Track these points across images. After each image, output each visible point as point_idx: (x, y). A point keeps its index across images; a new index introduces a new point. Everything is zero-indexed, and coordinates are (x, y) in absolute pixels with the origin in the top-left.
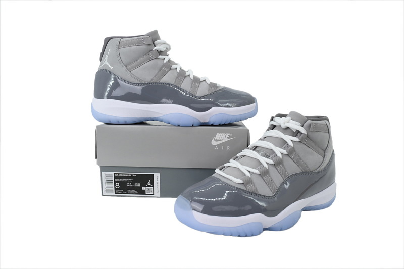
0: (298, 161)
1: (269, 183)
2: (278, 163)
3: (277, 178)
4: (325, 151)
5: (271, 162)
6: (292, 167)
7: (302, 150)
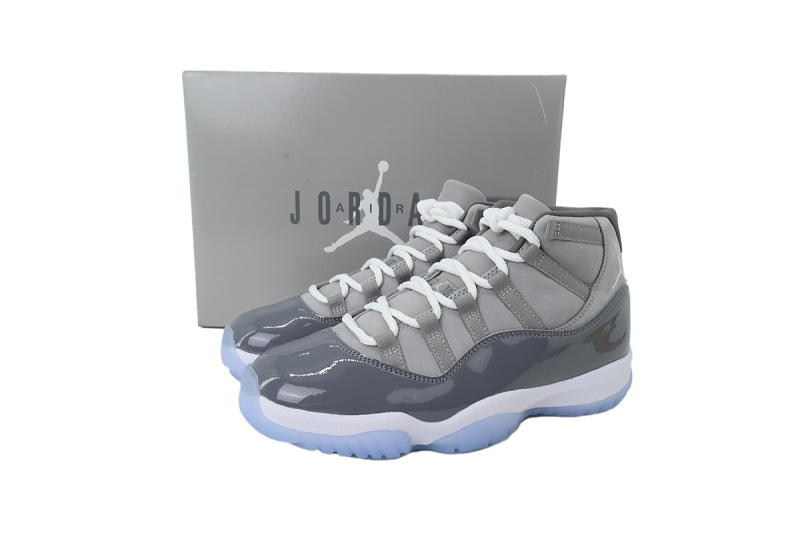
0: (516, 306)
1: (440, 350)
2: (467, 307)
3: (459, 340)
4: (591, 285)
5: (450, 303)
6: (498, 318)
7: (529, 282)
